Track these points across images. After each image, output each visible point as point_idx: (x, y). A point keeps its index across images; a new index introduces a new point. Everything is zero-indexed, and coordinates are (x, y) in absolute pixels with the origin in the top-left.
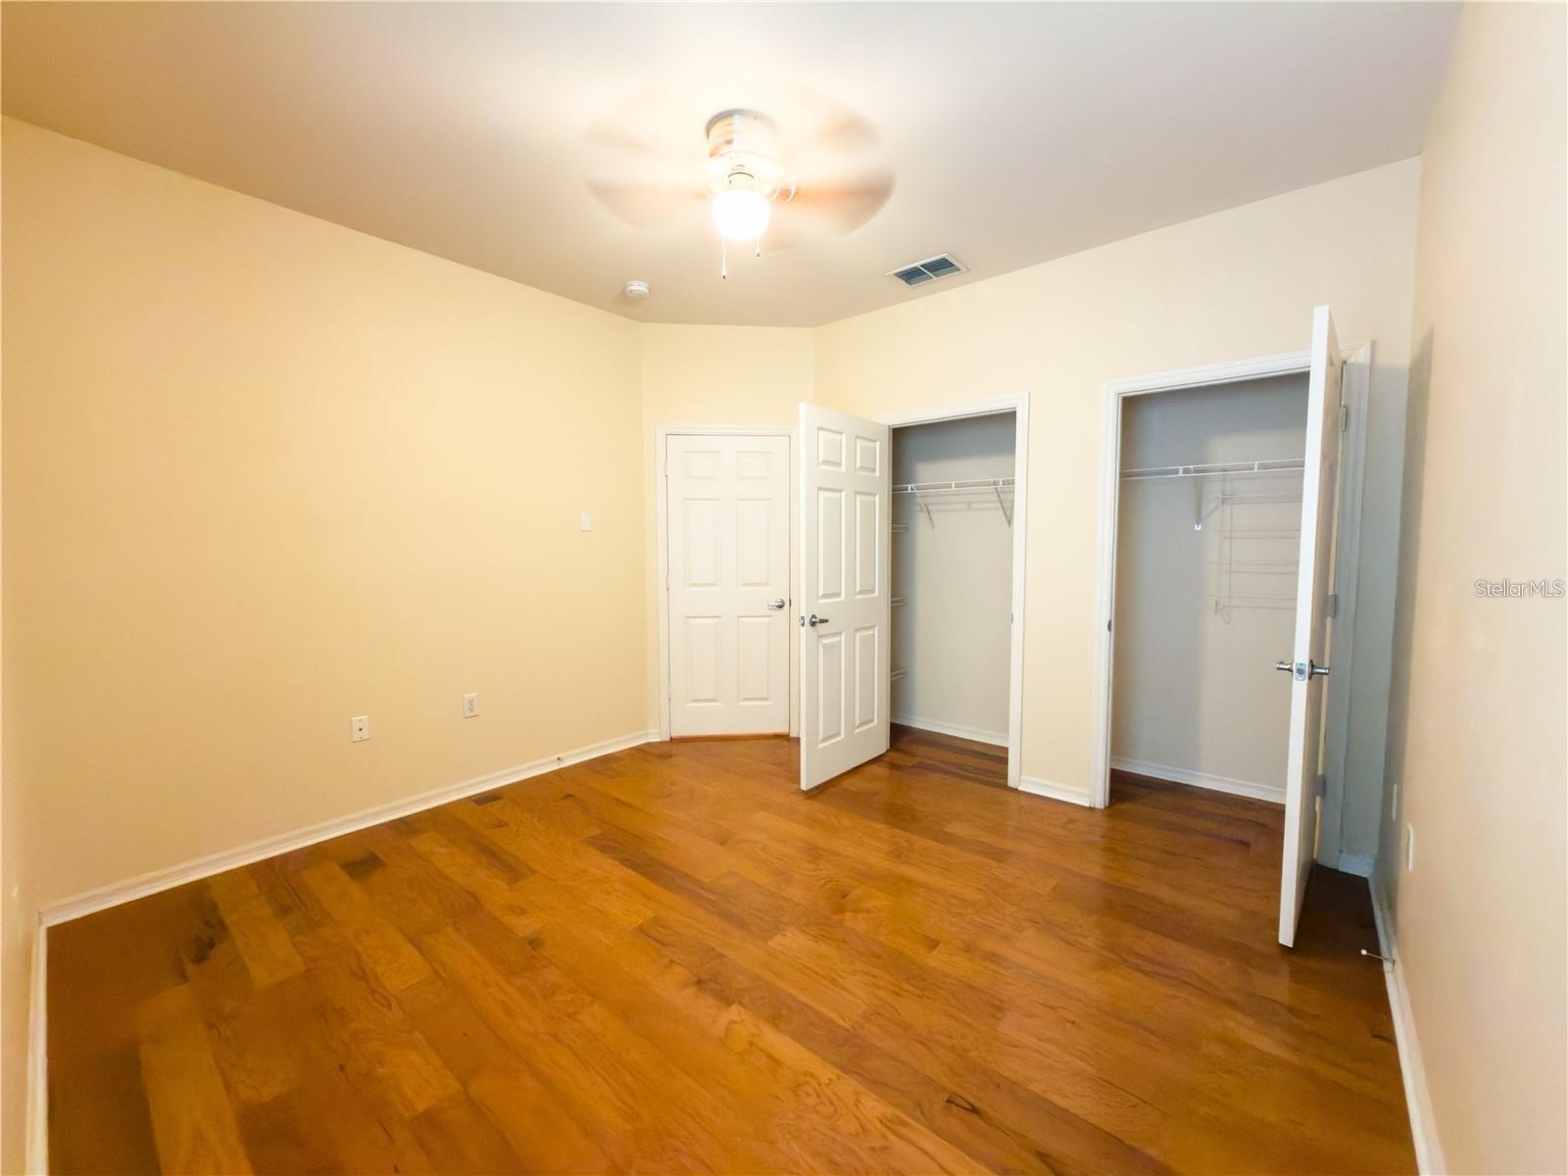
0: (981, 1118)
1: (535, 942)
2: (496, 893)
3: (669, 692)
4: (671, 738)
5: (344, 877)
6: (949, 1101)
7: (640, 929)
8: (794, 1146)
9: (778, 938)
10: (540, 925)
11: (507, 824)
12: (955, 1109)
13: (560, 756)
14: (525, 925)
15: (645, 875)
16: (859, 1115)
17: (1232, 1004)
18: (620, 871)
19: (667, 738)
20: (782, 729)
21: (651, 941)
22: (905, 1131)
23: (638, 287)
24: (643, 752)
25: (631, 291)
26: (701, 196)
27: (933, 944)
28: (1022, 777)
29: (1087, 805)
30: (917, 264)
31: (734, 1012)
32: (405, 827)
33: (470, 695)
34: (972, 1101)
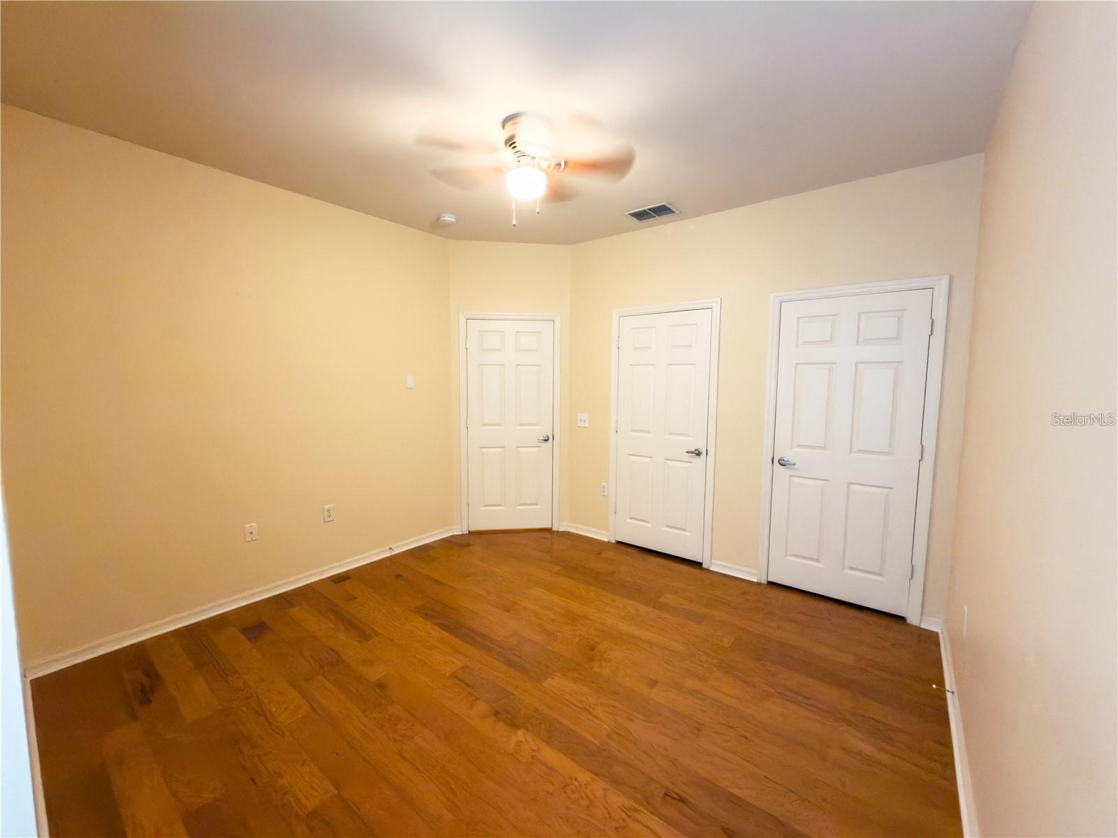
0: (687, 805)
1: (381, 686)
2: (352, 650)
3: (468, 501)
4: (469, 532)
5: (243, 638)
6: (665, 794)
7: (454, 675)
8: (564, 827)
9: (549, 681)
10: (384, 673)
11: (355, 598)
12: (668, 798)
13: (392, 546)
14: (375, 673)
15: (456, 635)
16: (607, 806)
17: (850, 723)
18: (437, 633)
19: (466, 532)
20: (548, 525)
21: (462, 684)
22: (637, 815)
23: (449, 218)
24: (450, 543)
25: (444, 221)
26: (499, 171)
27: (654, 683)
28: (713, 561)
29: (756, 581)
30: (646, 208)
31: (521, 734)
32: (283, 601)
33: (328, 506)
34: (681, 793)
